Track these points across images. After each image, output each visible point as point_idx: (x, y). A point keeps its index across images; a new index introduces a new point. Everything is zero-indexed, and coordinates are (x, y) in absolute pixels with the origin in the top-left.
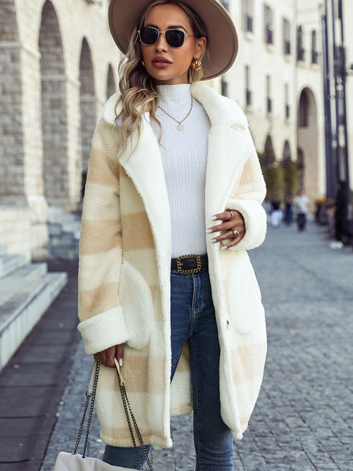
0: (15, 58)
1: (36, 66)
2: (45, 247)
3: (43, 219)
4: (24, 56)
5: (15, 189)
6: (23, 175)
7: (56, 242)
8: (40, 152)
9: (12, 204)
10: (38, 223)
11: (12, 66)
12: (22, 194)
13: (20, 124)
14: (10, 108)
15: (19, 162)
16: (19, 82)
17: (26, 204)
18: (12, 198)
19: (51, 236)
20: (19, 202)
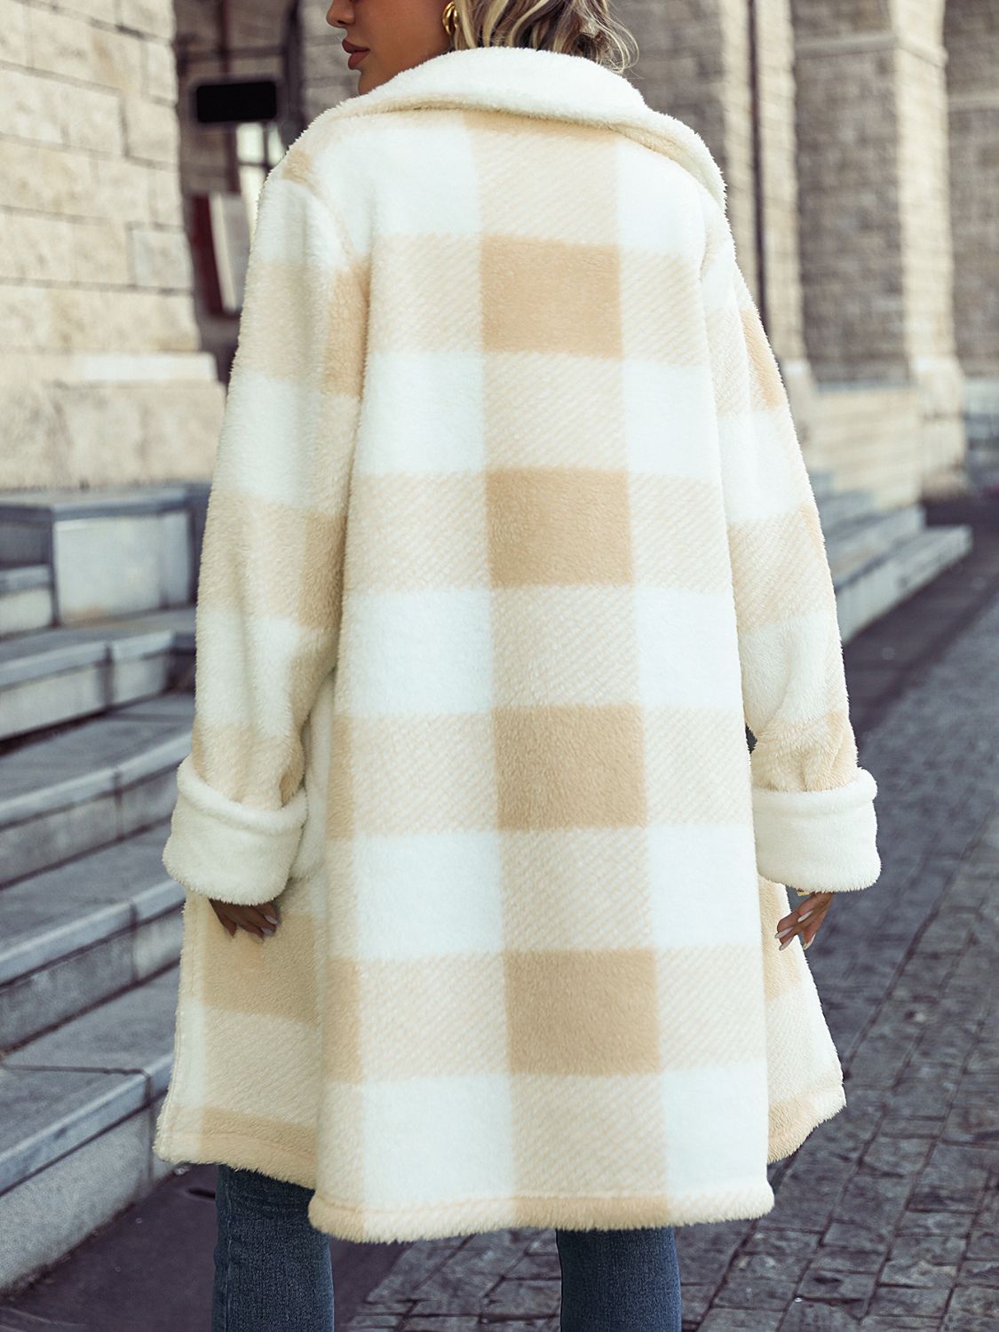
0: (885, 67)
1: (935, 78)
2: (958, 467)
3: (951, 405)
4: (905, 63)
5: (885, 347)
6: (901, 315)
7: (982, 456)
8: (944, 265)
9: (878, 380)
10: (938, 416)
11: (876, 84)
12: (899, 357)
13: (894, 207)
14: (875, 174)
15: (894, 287)
16: (891, 117)
17: (908, 379)
18: (879, 367)
19: (972, 444)
20: (895, 371)
